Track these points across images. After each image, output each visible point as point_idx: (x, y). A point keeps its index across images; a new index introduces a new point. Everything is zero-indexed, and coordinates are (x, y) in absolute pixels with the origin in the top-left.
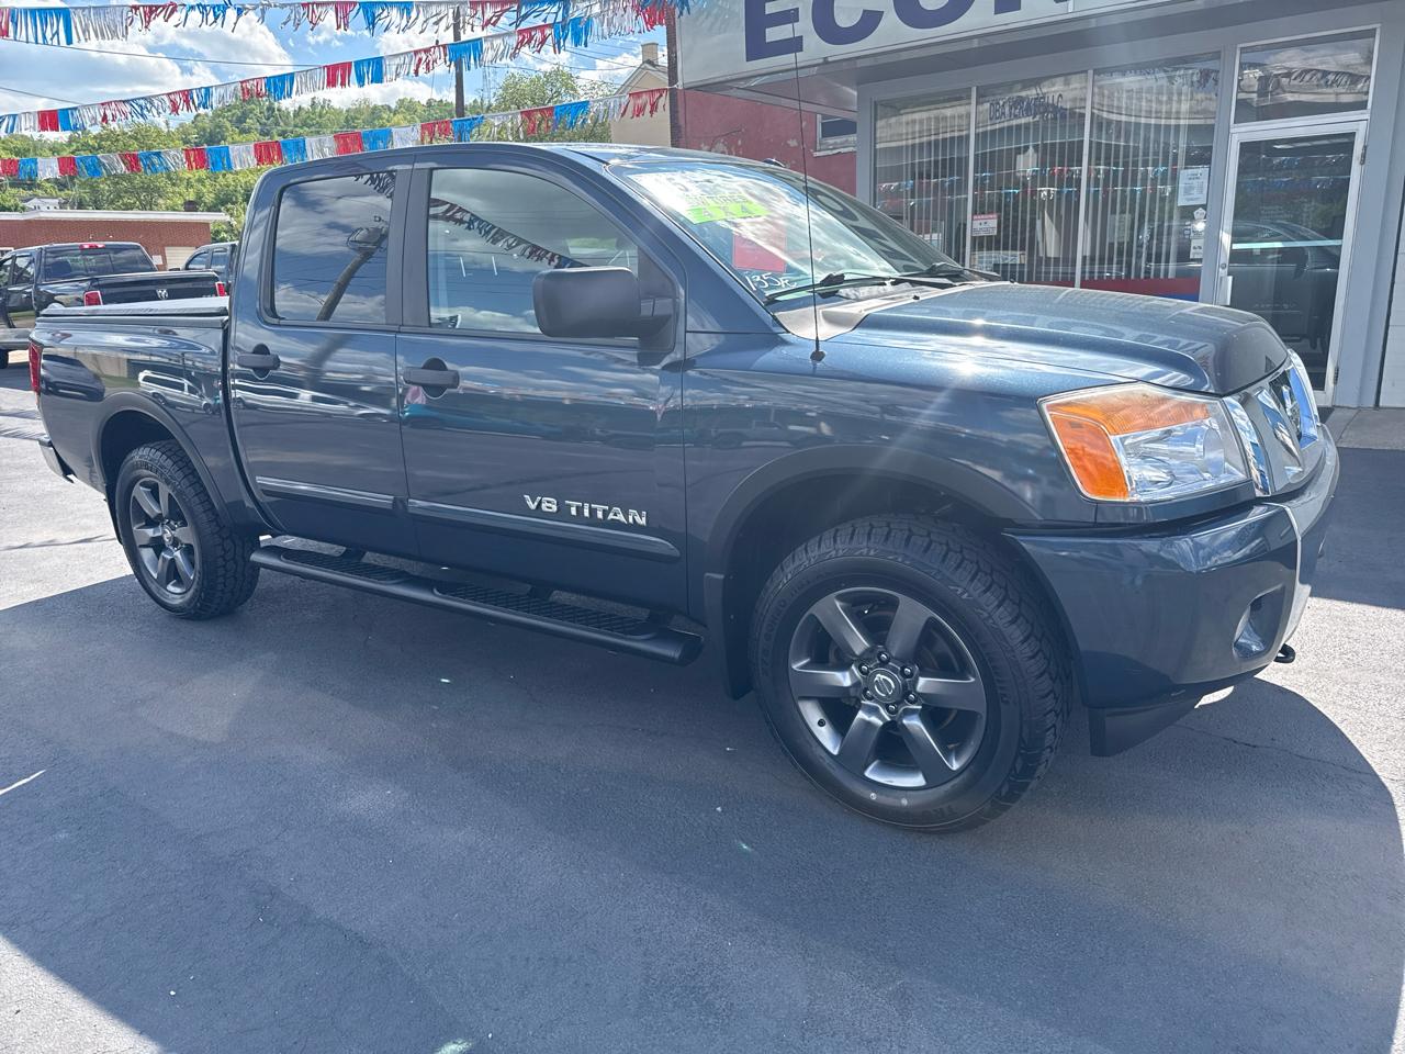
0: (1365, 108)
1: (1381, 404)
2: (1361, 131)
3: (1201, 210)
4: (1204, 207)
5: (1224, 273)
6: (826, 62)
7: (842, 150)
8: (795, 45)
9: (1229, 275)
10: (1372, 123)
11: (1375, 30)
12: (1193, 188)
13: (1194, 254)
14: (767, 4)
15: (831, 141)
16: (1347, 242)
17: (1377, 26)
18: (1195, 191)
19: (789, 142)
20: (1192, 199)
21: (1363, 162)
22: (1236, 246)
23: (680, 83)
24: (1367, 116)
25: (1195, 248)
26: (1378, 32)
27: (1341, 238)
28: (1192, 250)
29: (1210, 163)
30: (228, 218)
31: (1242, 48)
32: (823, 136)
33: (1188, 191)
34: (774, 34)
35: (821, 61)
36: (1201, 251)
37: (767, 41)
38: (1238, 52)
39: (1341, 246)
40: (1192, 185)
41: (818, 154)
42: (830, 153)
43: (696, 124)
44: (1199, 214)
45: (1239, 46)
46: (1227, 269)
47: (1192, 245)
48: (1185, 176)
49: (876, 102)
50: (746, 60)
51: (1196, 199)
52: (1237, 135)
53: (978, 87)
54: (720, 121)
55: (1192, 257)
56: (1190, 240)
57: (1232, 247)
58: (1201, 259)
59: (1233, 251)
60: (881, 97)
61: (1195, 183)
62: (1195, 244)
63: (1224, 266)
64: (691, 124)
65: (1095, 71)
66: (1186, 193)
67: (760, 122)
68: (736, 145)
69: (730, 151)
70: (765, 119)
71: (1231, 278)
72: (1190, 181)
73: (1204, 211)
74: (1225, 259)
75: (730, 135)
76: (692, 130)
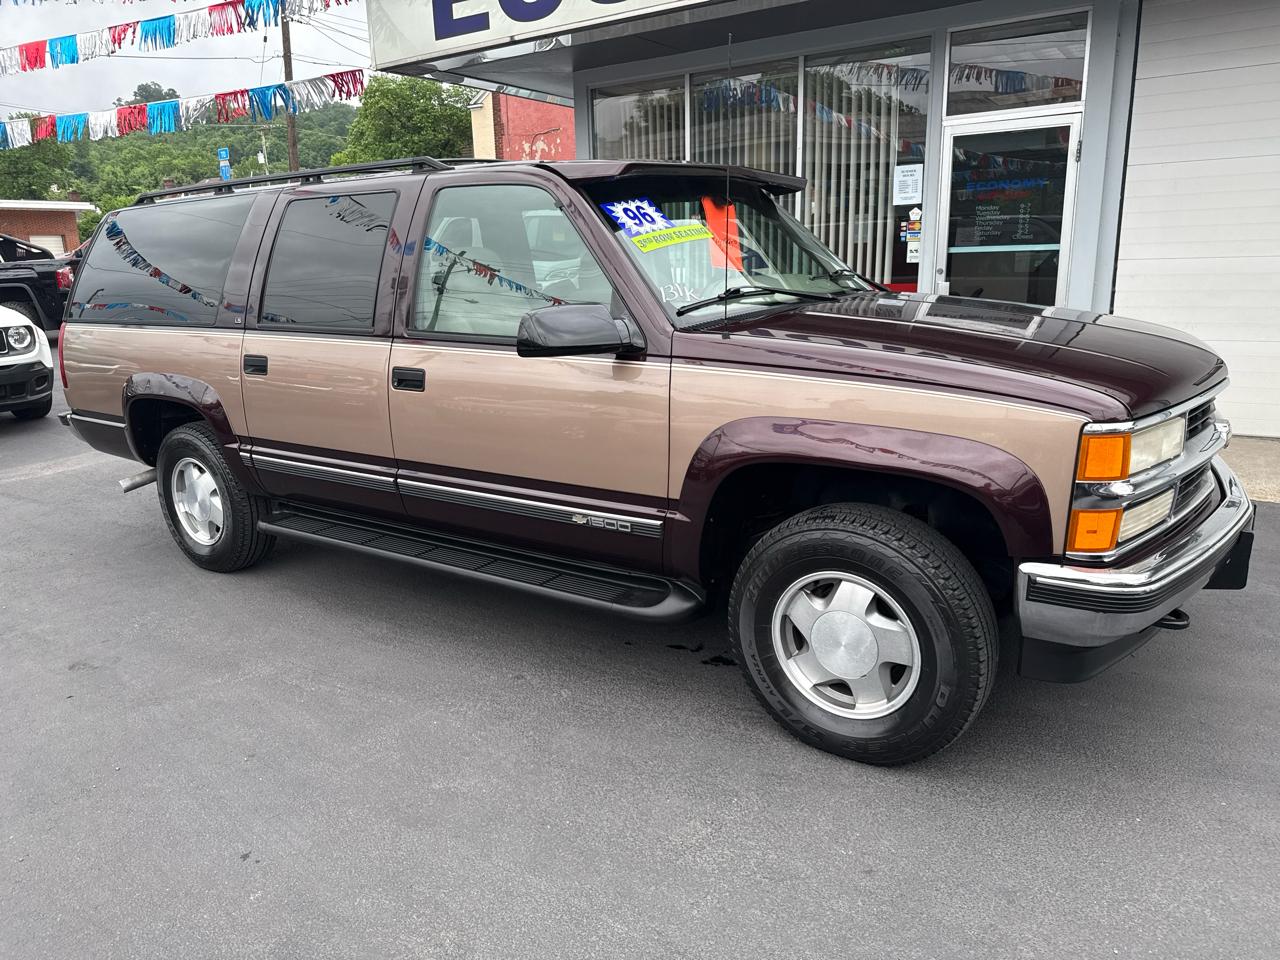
0: (1077, 98)
2: (1076, 125)
3: (916, 210)
4: (920, 206)
5: (940, 279)
6: (512, 40)
8: (480, 22)
9: (946, 280)
10: (1087, 117)
11: (1087, 12)
13: (911, 257)
16: (1064, 247)
17: (1091, 7)
18: (910, 190)
20: (906, 198)
21: (1078, 159)
22: (954, 250)
24: (1082, 109)
25: (911, 251)
26: (1090, 14)
27: (1059, 242)
28: (909, 254)
29: (923, 162)
31: (952, 34)
33: (904, 186)
34: (459, 11)
35: (508, 40)
36: (915, 254)
37: (456, 16)
38: (949, 36)
39: (1058, 251)
40: (907, 185)
43: (516, 123)
44: (914, 215)
45: (950, 30)
46: (944, 275)
47: (909, 248)
48: (899, 173)
49: (592, 90)
50: (437, 39)
51: (911, 198)
52: (950, 128)
53: (691, 75)
54: (539, 119)
55: (908, 261)
56: (906, 243)
57: (948, 250)
58: (917, 264)
59: (950, 256)
60: (597, 85)
61: (909, 180)
62: (911, 246)
63: (940, 271)
64: (513, 122)
65: (806, 58)
66: (901, 191)
68: (555, 143)
69: (550, 149)
71: (948, 284)
72: (906, 178)
73: (919, 211)
74: (942, 264)
75: (548, 135)
76: (514, 128)
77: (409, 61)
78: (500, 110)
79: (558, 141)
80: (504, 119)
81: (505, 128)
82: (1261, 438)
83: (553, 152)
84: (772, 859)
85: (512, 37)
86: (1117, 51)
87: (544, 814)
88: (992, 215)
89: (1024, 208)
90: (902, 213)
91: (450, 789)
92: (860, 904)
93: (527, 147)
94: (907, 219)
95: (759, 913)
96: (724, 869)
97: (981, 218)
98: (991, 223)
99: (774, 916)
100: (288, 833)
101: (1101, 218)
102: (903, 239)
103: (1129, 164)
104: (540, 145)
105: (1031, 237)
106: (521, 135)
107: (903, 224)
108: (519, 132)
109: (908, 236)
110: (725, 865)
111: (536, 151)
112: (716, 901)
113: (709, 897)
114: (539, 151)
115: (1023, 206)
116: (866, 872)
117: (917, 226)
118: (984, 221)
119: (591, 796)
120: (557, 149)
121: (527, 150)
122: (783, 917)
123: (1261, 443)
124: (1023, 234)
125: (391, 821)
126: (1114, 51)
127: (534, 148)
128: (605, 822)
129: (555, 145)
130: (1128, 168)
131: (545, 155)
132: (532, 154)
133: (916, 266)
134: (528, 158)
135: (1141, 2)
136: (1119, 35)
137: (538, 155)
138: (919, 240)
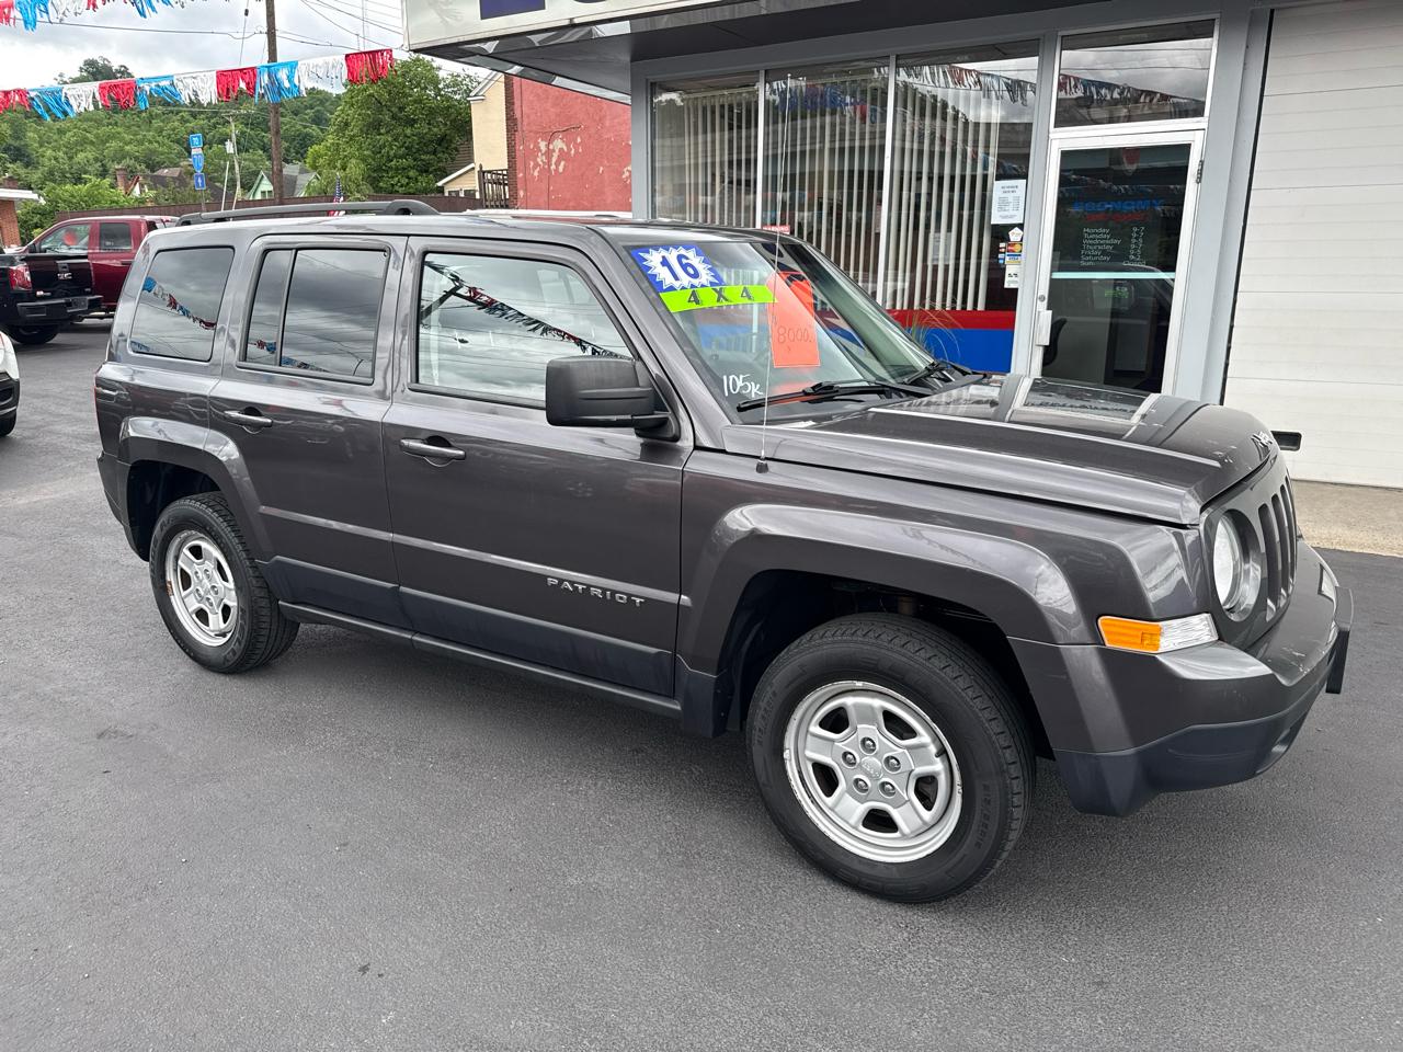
0: (1202, 116)
2: (1197, 143)
3: (1017, 230)
4: (1021, 226)
5: (1042, 306)
9: (1048, 309)
10: (1209, 134)
11: (1214, 20)
12: (1008, 203)
13: (1009, 282)
16: (1179, 278)
17: (1218, 15)
18: (1010, 207)
20: (1007, 217)
21: (1199, 180)
22: (1057, 275)
24: (1205, 126)
25: (1010, 275)
26: (1217, 21)
27: (1171, 268)
28: (1007, 279)
29: (1025, 176)
30: (35, 196)
31: (1063, 37)
33: (1004, 203)
35: (567, 23)
36: (1014, 278)
38: (1059, 39)
39: (1173, 280)
40: (1006, 200)
43: (532, 117)
44: (1014, 235)
45: (1060, 34)
46: (1046, 301)
47: (1007, 272)
48: (999, 188)
49: (652, 84)
50: (482, 18)
51: (1011, 217)
52: (1057, 142)
53: (766, 71)
54: (558, 115)
55: (1006, 286)
56: (1004, 267)
57: (1051, 275)
58: (1017, 289)
59: (1053, 282)
60: (658, 78)
61: (1010, 197)
62: (1010, 270)
63: (1042, 298)
64: (528, 117)
65: (898, 57)
66: (1000, 208)
67: (600, 120)
68: (575, 143)
69: (569, 149)
70: (605, 116)
71: (1050, 312)
72: (1005, 195)
73: (1020, 231)
74: (1044, 290)
75: (568, 132)
76: (529, 124)
77: (448, 42)
78: (513, 104)
79: (579, 140)
80: (518, 114)
81: (519, 126)
82: (1387, 488)
83: (573, 152)
84: (987, 968)
85: (571, 19)
86: (1245, 64)
87: (708, 916)
88: (1098, 238)
89: (1137, 232)
90: (1001, 233)
91: (590, 885)
92: (1100, 1021)
93: (543, 145)
94: (1006, 239)
95: (990, 1035)
96: (934, 982)
97: (1090, 242)
98: (1100, 247)
99: (1007, 1037)
100: (410, 940)
101: (1222, 246)
102: (1001, 263)
103: (1254, 188)
104: (558, 144)
105: (1144, 264)
106: (536, 132)
107: (1002, 245)
108: (534, 128)
109: (1007, 259)
110: (934, 977)
111: (554, 151)
112: (935, 1020)
113: (926, 1016)
114: (557, 151)
115: (1135, 229)
116: (1098, 984)
117: (1017, 247)
118: (1092, 244)
119: (758, 894)
120: (577, 152)
121: (543, 148)
122: (1017, 1040)
123: (1388, 494)
124: (1134, 261)
125: (530, 925)
126: (1242, 65)
127: (551, 147)
128: (782, 926)
129: (576, 144)
130: (1252, 192)
131: (563, 155)
132: (549, 153)
133: (1015, 291)
134: (544, 158)
135: (1272, 11)
136: (1247, 47)
137: (555, 155)
138: (1019, 263)
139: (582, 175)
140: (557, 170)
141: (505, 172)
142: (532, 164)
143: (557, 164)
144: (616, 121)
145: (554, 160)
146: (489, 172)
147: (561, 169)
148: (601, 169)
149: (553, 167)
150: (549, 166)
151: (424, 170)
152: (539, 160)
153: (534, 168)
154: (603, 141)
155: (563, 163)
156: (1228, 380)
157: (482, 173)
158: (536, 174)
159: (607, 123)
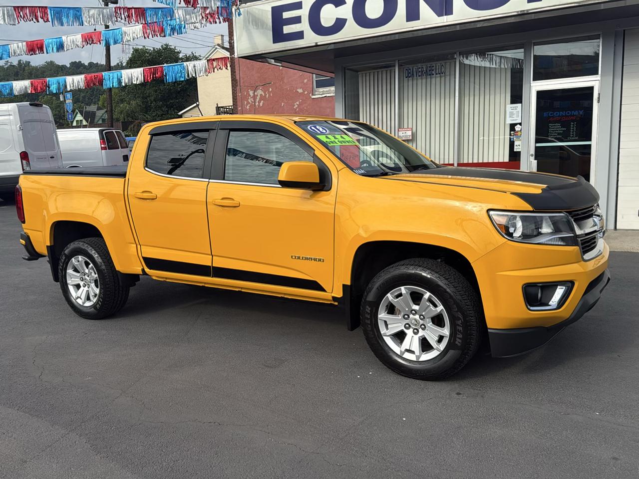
0: (597, 73)
1: (618, 228)
2: (596, 86)
3: (518, 126)
4: (520, 124)
5: (532, 159)
6: (317, 46)
7: (328, 95)
8: (300, 35)
9: (535, 159)
10: (601, 82)
11: (600, 35)
12: (514, 114)
13: (516, 149)
14: (284, 13)
15: (321, 90)
16: (594, 143)
17: (601, 33)
18: (515, 116)
19: (298, 90)
20: (513, 120)
21: (599, 101)
22: (538, 145)
23: (236, 54)
24: (600, 79)
25: (516, 146)
27: (590, 140)
28: (515, 147)
29: (521, 103)
31: (534, 43)
32: (317, 87)
33: (511, 114)
34: (287, 29)
35: (314, 44)
36: (520, 147)
37: (285, 32)
39: (590, 146)
41: (314, 97)
42: (321, 96)
43: (245, 79)
44: (518, 128)
46: (534, 157)
47: (515, 144)
48: (509, 108)
49: (344, 68)
50: (273, 43)
51: (516, 120)
52: (535, 87)
53: (399, 60)
54: (259, 77)
55: (515, 150)
56: (514, 142)
57: (535, 145)
58: (520, 152)
59: (536, 148)
60: (348, 65)
61: (515, 111)
62: (516, 143)
63: (532, 155)
64: (243, 79)
65: (460, 53)
66: (510, 117)
67: (282, 79)
68: (269, 91)
69: (266, 95)
70: (284, 77)
71: (536, 161)
72: (513, 111)
73: (520, 126)
74: (533, 151)
75: (265, 85)
76: (243, 82)
77: (257, 53)
78: (235, 72)
79: (271, 90)
80: (238, 78)
81: (238, 83)
83: (267, 96)
85: (316, 43)
88: (555, 128)
89: (573, 125)
93: (251, 93)
94: (515, 130)
97: (552, 129)
98: (557, 132)
102: (512, 140)
103: (622, 103)
104: (260, 92)
105: (577, 138)
106: (247, 86)
107: (512, 132)
108: (246, 84)
109: (515, 138)
111: (257, 96)
114: (259, 95)
115: (572, 123)
117: (519, 133)
118: (553, 131)
120: (269, 96)
124: (573, 137)
126: (613, 52)
127: (256, 94)
129: (269, 93)
130: (622, 106)
131: (262, 98)
132: (255, 97)
133: (519, 152)
134: (252, 99)
135: (624, 30)
136: (615, 45)
137: (258, 98)
138: (520, 140)
139: (273, 108)
140: (259, 105)
141: (230, 107)
142: (246, 102)
143: (259, 102)
144: (290, 79)
145: (257, 100)
146: (222, 107)
147: (261, 104)
148: (283, 104)
149: (257, 104)
150: (255, 102)
151: (170, 107)
152: (249, 100)
153: (247, 105)
154: (283, 90)
155: (262, 102)
156: (619, 188)
157: (218, 108)
158: (248, 107)
159: (285, 81)
